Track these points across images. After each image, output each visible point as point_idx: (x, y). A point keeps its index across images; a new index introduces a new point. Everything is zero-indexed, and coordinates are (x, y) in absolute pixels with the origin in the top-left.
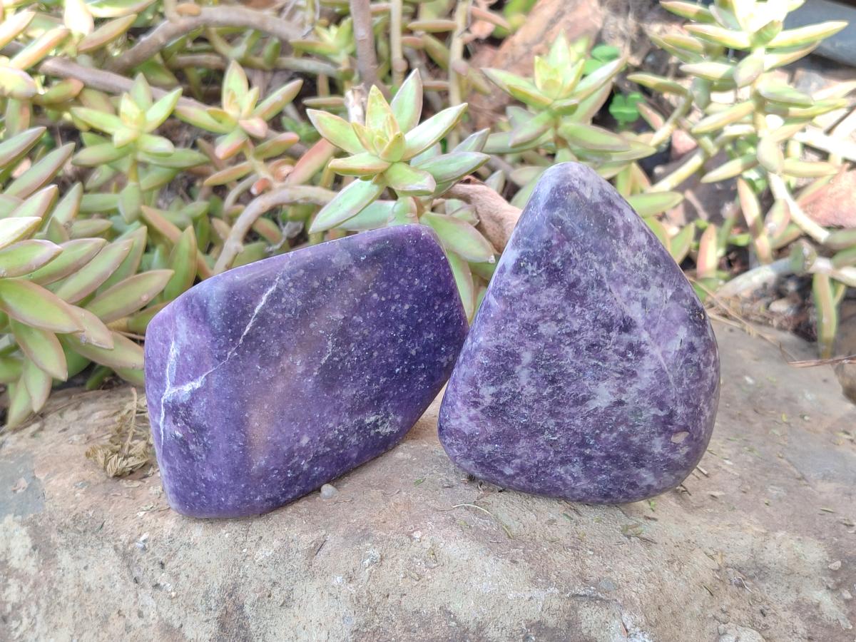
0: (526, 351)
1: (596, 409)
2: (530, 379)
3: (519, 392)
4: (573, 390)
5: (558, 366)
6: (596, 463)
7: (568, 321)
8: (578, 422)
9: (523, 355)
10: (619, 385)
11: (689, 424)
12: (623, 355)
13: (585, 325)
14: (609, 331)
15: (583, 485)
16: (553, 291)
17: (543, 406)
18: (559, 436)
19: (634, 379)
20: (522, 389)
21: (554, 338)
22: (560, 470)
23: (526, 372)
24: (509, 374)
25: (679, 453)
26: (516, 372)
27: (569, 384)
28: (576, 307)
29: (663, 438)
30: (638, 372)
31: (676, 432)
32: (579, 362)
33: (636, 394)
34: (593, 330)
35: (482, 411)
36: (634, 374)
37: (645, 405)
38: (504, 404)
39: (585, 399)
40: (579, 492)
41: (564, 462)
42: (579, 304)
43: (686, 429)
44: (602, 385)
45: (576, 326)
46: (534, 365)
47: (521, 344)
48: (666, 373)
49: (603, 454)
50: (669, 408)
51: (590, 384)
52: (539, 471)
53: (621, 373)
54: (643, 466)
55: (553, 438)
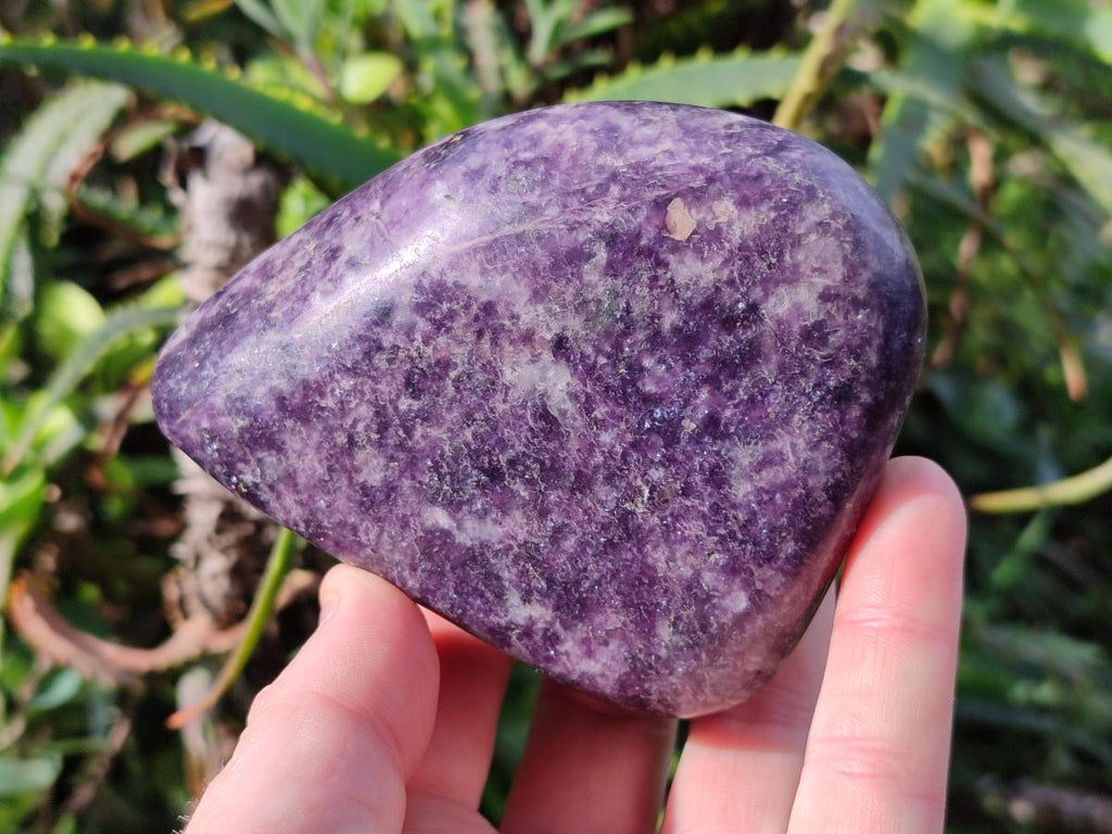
0: (419, 515)
1: (574, 396)
2: (488, 519)
3: (519, 546)
4: (518, 437)
5: (456, 459)
6: (728, 413)
7: (354, 426)
8: (606, 438)
9: (429, 523)
10: (512, 342)
11: (650, 195)
12: (439, 326)
13: (362, 393)
14: (380, 348)
15: (793, 446)
16: (293, 443)
17: (558, 504)
18: (639, 482)
19: (500, 309)
20: (513, 538)
21: (392, 458)
22: (742, 490)
23: (470, 524)
24: (474, 559)
25: (730, 224)
26: (469, 543)
27: (503, 444)
28: (323, 404)
29: (671, 258)
30: (484, 298)
31: (664, 227)
32: (449, 417)
33: (540, 308)
34: (374, 379)
35: (566, 627)
36: (489, 308)
37: (571, 290)
38: (550, 581)
39: (544, 414)
40: (818, 455)
41: (717, 477)
42: (318, 399)
43: (661, 205)
44: (508, 376)
45: (365, 411)
46: (453, 506)
47: (405, 525)
48: (496, 240)
49: (704, 394)
50: (590, 240)
51: (505, 401)
52: (740, 536)
53: (480, 334)
54: (753, 308)
55: (646, 493)
